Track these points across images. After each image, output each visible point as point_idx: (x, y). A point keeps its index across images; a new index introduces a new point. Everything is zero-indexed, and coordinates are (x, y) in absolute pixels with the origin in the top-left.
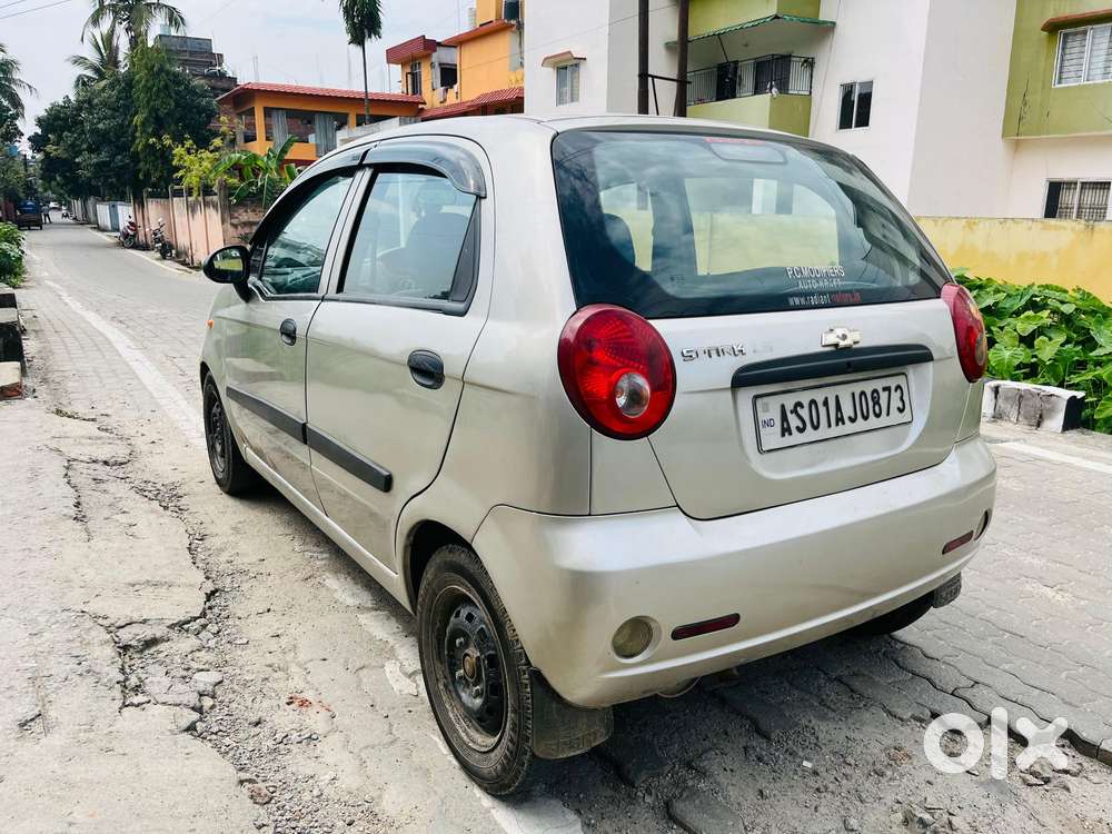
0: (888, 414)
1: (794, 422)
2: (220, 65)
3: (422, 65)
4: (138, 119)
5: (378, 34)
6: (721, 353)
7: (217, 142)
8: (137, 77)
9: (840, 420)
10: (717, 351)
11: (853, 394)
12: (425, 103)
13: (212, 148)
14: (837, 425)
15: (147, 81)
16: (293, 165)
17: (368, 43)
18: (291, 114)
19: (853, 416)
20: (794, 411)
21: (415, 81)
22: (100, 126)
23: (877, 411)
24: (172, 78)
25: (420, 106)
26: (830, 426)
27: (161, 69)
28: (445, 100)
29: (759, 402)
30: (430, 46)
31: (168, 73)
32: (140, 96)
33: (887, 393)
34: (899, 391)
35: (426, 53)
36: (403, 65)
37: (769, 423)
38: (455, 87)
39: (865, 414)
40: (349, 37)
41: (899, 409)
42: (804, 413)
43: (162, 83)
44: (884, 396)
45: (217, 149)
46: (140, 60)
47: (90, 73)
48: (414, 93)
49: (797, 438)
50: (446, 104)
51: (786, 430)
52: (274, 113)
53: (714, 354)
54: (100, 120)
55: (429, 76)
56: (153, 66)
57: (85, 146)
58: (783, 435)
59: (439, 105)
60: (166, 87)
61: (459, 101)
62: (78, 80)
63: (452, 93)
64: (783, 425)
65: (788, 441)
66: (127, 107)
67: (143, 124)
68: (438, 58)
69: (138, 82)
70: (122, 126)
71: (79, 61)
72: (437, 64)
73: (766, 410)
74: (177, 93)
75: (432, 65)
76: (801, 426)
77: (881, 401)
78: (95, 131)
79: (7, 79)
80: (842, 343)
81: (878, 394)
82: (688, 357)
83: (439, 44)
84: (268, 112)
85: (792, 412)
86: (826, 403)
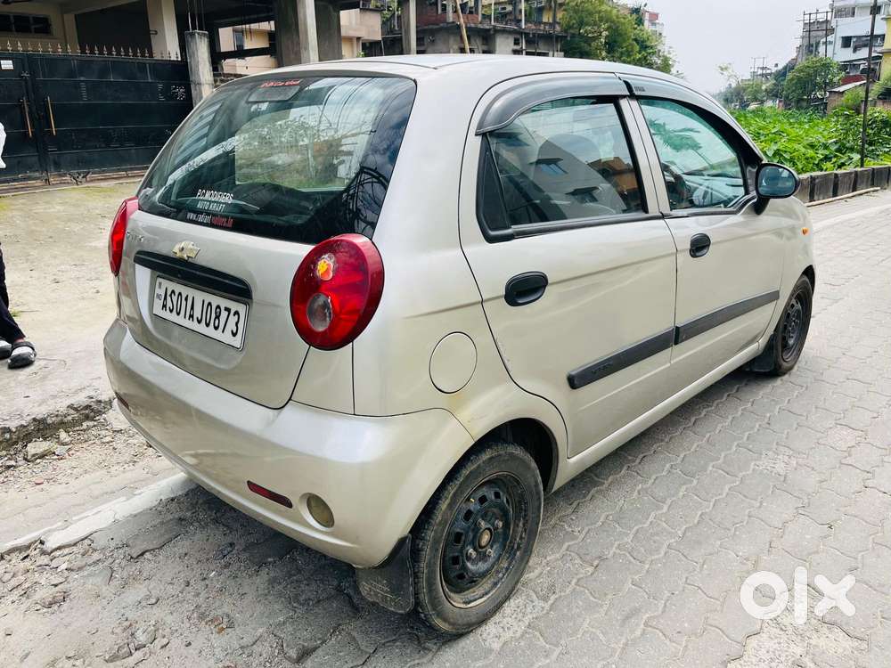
0: (223, 331)
1: (169, 302)
9: (192, 316)
10: (135, 236)
11: (203, 301)
14: (189, 318)
19: (200, 318)
20: (171, 295)
23: (216, 325)
26: (185, 317)
29: (158, 281)
33: (227, 313)
34: (236, 316)
37: (159, 296)
39: (208, 322)
41: (232, 331)
42: (175, 300)
44: (224, 314)
49: (168, 314)
51: (164, 305)
53: (134, 238)
58: (163, 308)
64: (164, 301)
65: (164, 313)
73: (160, 287)
76: (172, 307)
77: (221, 318)
81: (221, 311)
82: (128, 236)
86: (187, 299)
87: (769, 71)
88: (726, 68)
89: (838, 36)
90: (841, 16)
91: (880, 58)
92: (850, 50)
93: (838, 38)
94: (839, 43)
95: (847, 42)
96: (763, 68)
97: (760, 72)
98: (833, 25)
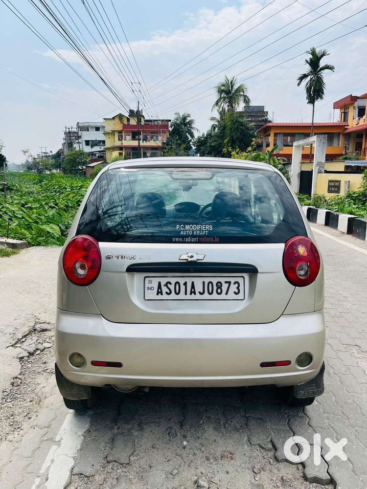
0: (226, 294)
1: (164, 289)
2: (266, 116)
3: (350, 108)
4: (226, 141)
5: (321, 98)
6: (123, 258)
7: (250, 149)
8: (228, 124)
9: (193, 292)
10: (122, 257)
11: (204, 283)
12: (348, 126)
13: (247, 151)
14: (191, 294)
15: (231, 126)
16: (275, 157)
17: (316, 103)
18: (286, 135)
19: (202, 291)
20: (166, 285)
21: (345, 115)
22: (213, 144)
23: (219, 292)
24: (240, 124)
25: (346, 127)
26: (186, 294)
27: (236, 121)
28: (358, 123)
29: (147, 280)
30: (354, 99)
31: (239, 122)
32: (228, 132)
33: (228, 284)
34: (236, 284)
35: (352, 102)
36: (341, 109)
37: (150, 289)
38: (364, 117)
39: (211, 292)
40: (307, 101)
41: (235, 292)
42: (172, 287)
43: (236, 126)
44: (225, 285)
45: (249, 151)
46: (229, 118)
47: (217, 123)
48: (344, 121)
49: (165, 296)
50: (359, 125)
51: (159, 292)
52: (278, 135)
53: (120, 258)
54: (213, 142)
55: (353, 113)
56: (233, 120)
57: (207, 152)
58: (158, 294)
59: (355, 126)
60: (237, 127)
61: (365, 123)
62: (212, 126)
63: (362, 120)
64: (158, 290)
65: (160, 297)
66: (223, 136)
67: (227, 142)
68: (358, 104)
69: (228, 126)
70: (220, 143)
71: (213, 119)
72: (357, 107)
73: (150, 282)
74: (242, 130)
75: (354, 108)
76: (169, 292)
77: (222, 288)
78: (211, 146)
79: (191, 127)
80: (190, 259)
81: (221, 284)
82: (108, 258)
83: (358, 98)
84: (276, 135)
85: (164, 286)
86: (185, 284)
87: (48, 155)
88: (27, 152)
89: (83, 140)
90: (83, 131)
91: (105, 151)
92: (90, 147)
93: (83, 141)
94: (84, 143)
95: (87, 143)
96: (46, 153)
97: (43, 155)
98: (80, 134)
